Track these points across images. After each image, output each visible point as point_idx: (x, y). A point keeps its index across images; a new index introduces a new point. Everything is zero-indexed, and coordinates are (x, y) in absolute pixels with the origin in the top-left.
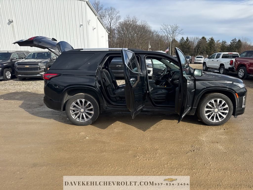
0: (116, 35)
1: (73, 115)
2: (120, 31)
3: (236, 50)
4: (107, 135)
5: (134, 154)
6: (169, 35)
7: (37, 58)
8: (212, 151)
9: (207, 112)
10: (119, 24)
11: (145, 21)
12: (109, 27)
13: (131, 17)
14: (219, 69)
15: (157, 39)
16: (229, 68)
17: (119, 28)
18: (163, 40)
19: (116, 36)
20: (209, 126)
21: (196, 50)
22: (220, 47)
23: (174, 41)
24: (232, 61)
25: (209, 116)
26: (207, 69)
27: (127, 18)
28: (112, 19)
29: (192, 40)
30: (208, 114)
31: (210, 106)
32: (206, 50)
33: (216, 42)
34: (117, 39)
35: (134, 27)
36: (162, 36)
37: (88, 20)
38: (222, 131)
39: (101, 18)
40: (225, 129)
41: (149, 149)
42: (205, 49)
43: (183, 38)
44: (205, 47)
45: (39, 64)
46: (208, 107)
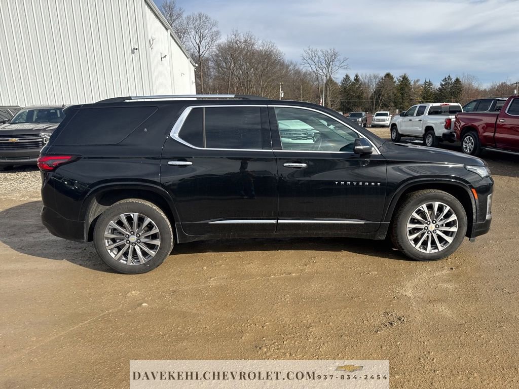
0: (212, 70)
1: (111, 250)
2: (220, 64)
3: (451, 98)
4: (192, 295)
5: (255, 341)
6: (321, 71)
7: (37, 122)
8: (431, 323)
9: (412, 232)
10: (217, 48)
11: (270, 42)
12: (197, 54)
13: (241, 34)
14: (424, 138)
15: (296, 80)
16: (444, 135)
17: (217, 56)
18: (309, 81)
19: (213, 72)
20: (418, 262)
21: (374, 101)
22: (420, 93)
23: (330, 82)
24: (450, 120)
25: (416, 241)
26: (399, 138)
27: (233, 36)
28: (202, 38)
29: (366, 81)
30: (414, 236)
31: (418, 217)
32: (394, 99)
33: (412, 83)
34: (215, 78)
35: (248, 54)
36: (305, 74)
37: (150, 38)
38: (446, 272)
39: (179, 35)
40: (452, 269)
41: (291, 326)
42: (392, 97)
43: (347, 76)
44: (391, 94)
45: (43, 134)
46: (413, 221)
